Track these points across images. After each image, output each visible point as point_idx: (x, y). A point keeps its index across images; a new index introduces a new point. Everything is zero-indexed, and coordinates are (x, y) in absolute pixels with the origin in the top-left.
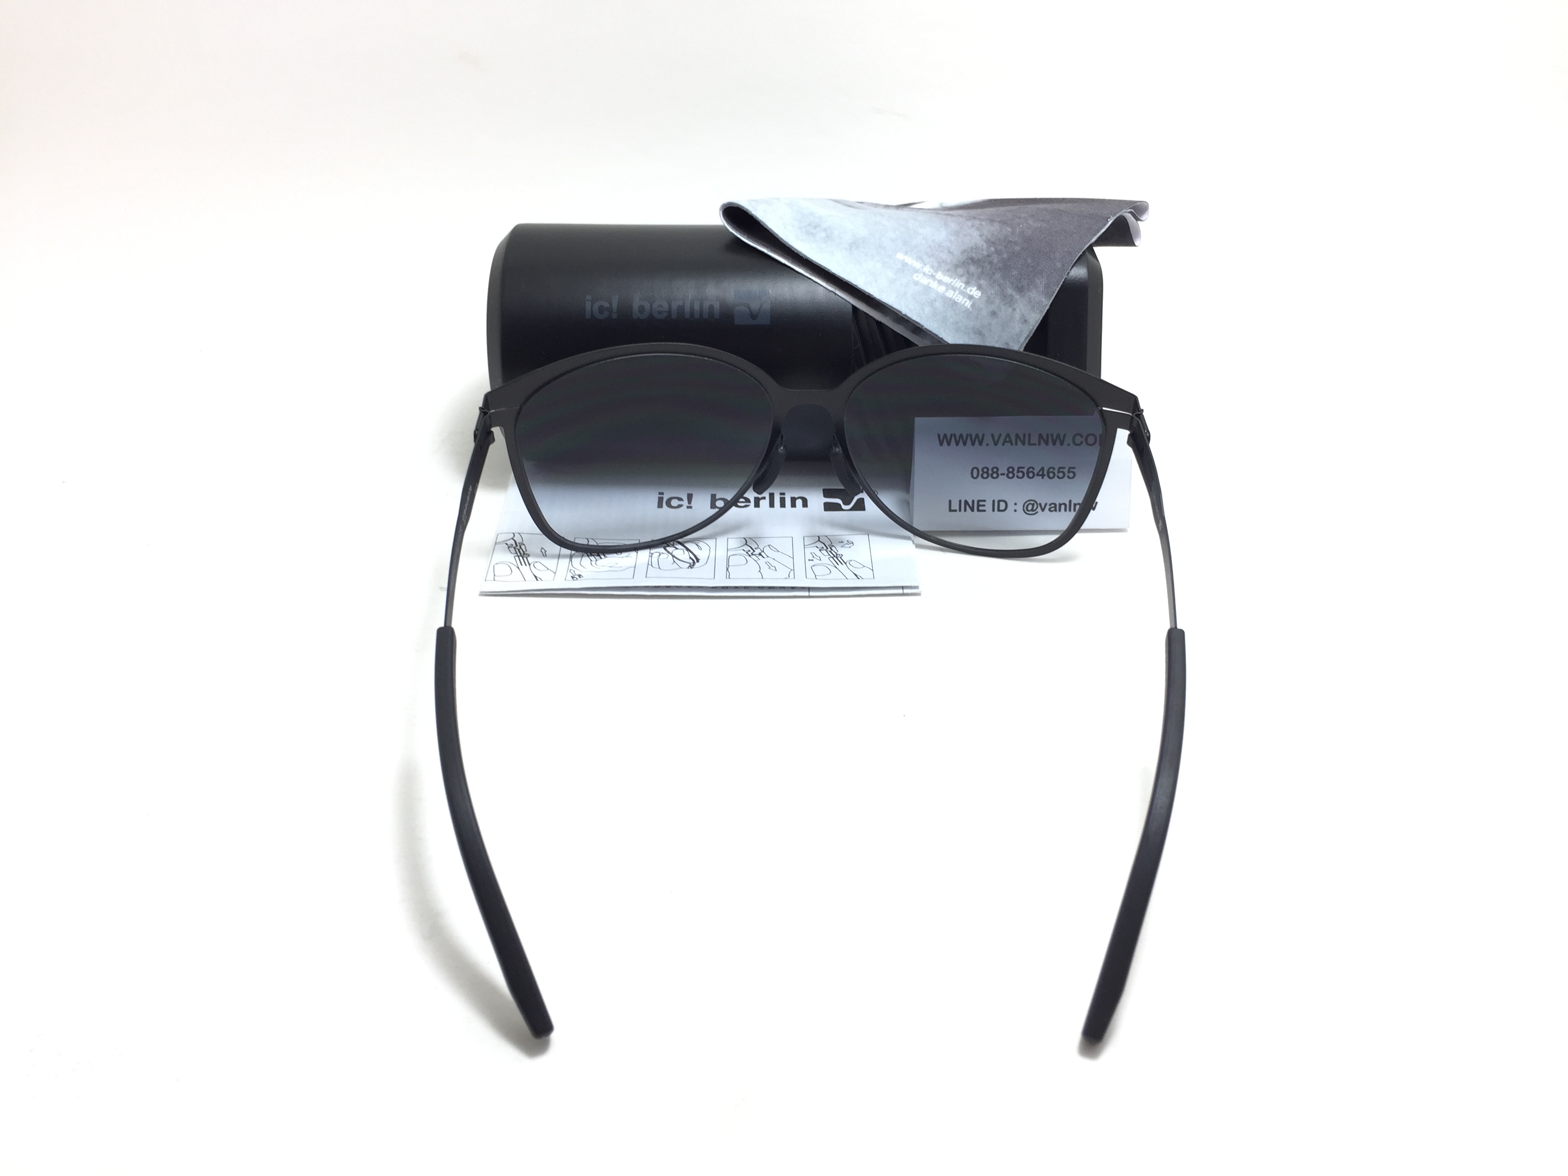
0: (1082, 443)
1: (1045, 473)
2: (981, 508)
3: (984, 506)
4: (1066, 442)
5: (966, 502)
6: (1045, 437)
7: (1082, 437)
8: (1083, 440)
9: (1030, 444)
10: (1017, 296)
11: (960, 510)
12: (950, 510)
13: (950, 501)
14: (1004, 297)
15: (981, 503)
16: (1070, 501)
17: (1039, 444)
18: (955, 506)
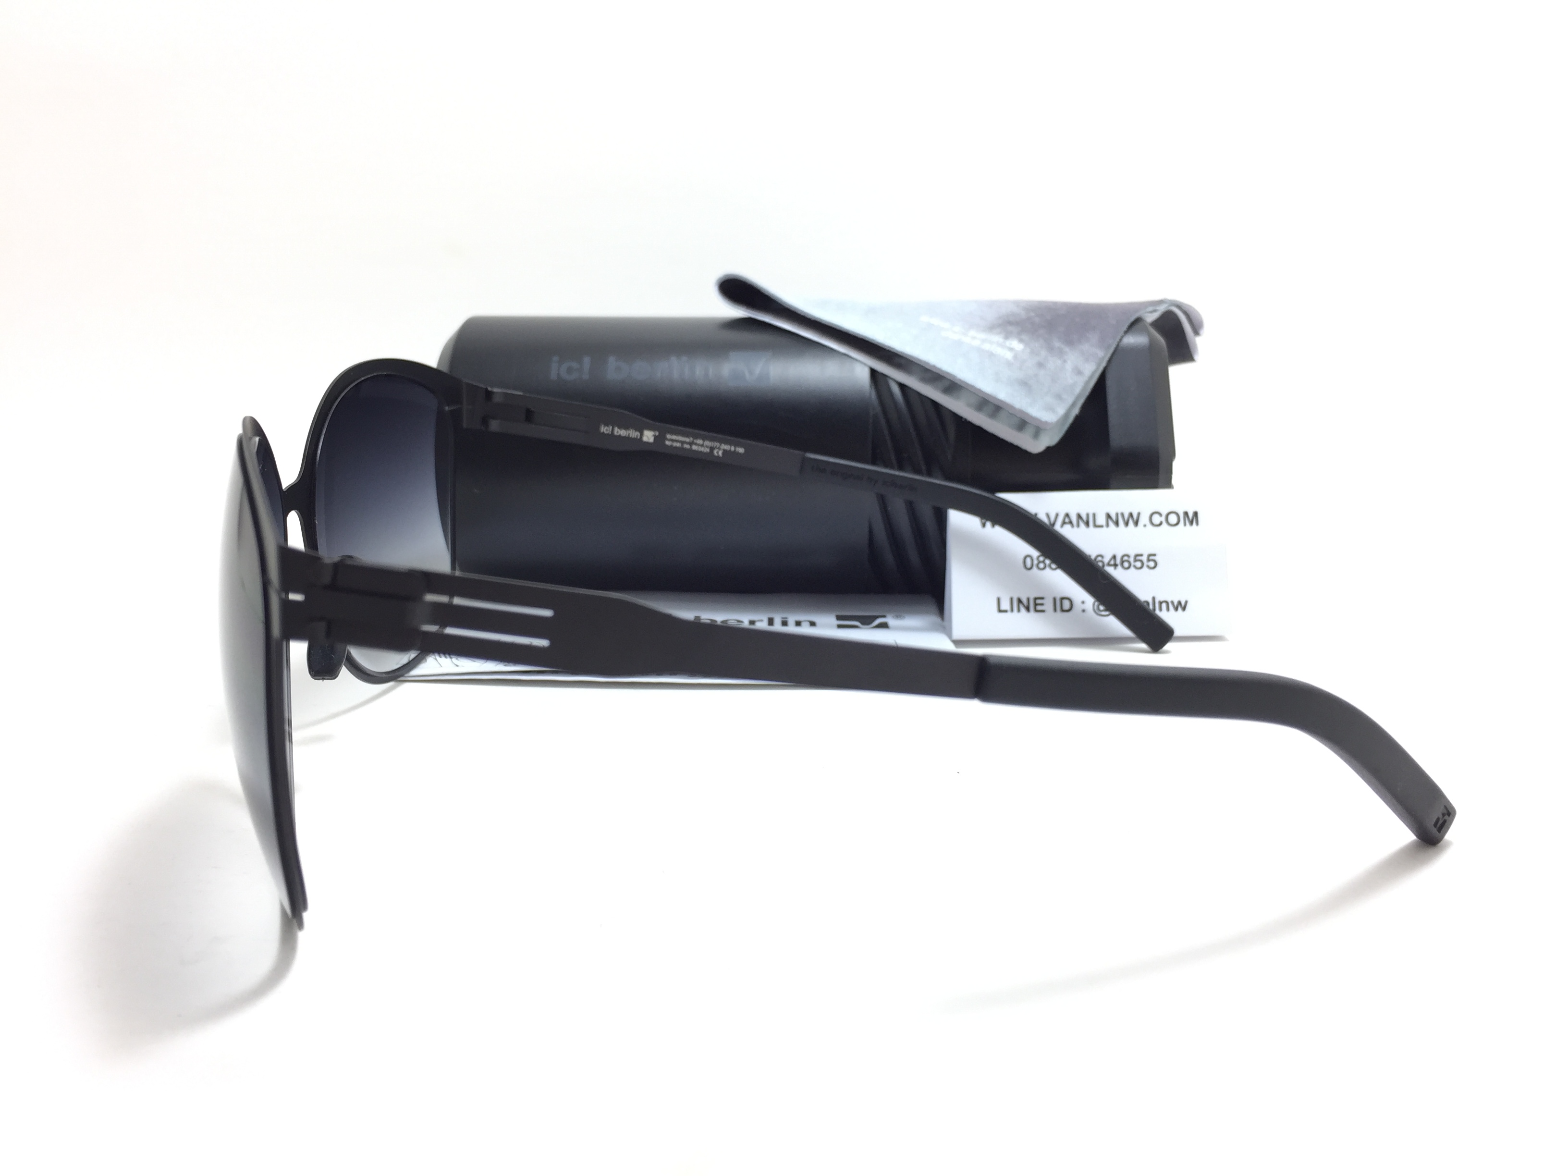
0: (1161, 524)
1: (1118, 561)
2: (1039, 608)
3: (1042, 604)
4: (1141, 523)
5: (1020, 601)
6: (1114, 517)
7: (1160, 515)
8: (1163, 519)
9: (1096, 526)
10: (1067, 349)
11: (1012, 610)
12: (1000, 611)
13: (999, 600)
14: (1051, 349)
15: (1038, 601)
16: (1154, 599)
17: (1108, 525)
18: (1005, 605)
